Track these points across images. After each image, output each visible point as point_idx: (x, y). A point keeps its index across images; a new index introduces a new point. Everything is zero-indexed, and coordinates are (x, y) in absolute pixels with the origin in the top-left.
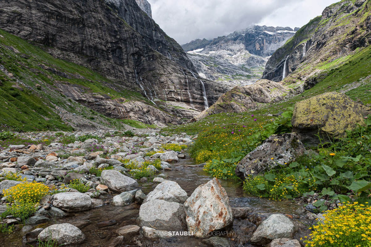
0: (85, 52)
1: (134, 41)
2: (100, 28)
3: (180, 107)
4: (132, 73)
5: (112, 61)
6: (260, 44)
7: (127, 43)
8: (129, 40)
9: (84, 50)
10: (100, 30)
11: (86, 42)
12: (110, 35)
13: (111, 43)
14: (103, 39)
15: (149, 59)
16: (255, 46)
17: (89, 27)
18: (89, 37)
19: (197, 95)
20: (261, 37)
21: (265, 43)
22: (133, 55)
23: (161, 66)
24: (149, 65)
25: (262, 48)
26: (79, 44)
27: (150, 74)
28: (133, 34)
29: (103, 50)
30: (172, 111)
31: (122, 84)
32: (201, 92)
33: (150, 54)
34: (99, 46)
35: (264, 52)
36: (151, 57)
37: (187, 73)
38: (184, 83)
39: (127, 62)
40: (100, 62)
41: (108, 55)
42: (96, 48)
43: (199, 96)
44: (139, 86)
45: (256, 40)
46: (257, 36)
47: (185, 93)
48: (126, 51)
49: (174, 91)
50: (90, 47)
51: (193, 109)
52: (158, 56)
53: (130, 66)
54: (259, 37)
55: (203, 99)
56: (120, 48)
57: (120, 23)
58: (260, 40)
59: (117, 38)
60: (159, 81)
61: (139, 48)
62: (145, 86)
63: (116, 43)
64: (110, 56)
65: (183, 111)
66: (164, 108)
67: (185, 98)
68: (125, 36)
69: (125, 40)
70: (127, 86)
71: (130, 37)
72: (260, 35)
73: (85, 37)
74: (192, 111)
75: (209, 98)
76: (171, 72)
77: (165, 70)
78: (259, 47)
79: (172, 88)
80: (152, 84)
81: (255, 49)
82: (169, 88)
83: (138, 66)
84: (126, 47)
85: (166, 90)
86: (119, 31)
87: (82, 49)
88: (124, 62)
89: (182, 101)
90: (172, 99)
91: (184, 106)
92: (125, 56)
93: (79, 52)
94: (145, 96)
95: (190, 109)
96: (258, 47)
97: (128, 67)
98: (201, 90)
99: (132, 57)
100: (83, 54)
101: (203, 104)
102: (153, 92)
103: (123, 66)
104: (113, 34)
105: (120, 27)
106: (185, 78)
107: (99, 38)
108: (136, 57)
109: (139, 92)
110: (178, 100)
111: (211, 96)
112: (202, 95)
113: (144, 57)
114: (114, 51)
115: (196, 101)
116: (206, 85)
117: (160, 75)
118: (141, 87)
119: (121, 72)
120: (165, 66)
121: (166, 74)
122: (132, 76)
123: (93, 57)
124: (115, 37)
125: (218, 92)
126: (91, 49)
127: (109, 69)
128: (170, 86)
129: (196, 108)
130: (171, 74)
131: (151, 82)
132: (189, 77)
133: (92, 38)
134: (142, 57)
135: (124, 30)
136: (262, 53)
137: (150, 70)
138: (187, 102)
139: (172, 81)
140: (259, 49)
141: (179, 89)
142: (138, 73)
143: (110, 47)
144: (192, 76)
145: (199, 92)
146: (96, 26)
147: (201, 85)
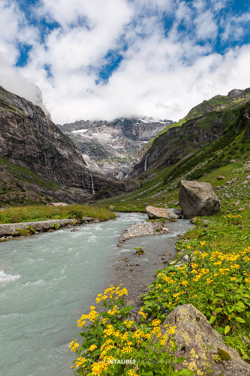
0: (26, 159)
1: (51, 150)
2: (33, 144)
3: (79, 191)
4: (50, 170)
5: (40, 164)
6: (136, 130)
7: (47, 152)
8: (48, 150)
9: (26, 158)
10: (33, 146)
11: (27, 154)
12: (38, 148)
13: (39, 153)
14: (35, 151)
15: (59, 160)
16: (132, 131)
17: (28, 144)
18: (28, 150)
19: (88, 184)
20: (137, 125)
21: (140, 130)
22: (50, 159)
23: (66, 165)
24: (59, 165)
25: (137, 134)
26: (23, 155)
27: (60, 170)
28: (50, 146)
29: (35, 158)
30: (74, 194)
31: (46, 178)
32: (91, 182)
33: (60, 157)
34: (33, 156)
35: (139, 138)
36: (60, 159)
37: (82, 170)
38: (81, 176)
39: (47, 163)
40: (33, 165)
41: (37, 160)
42: (31, 157)
43: (89, 184)
44: (54, 178)
45: (133, 126)
46: (134, 122)
47: (81, 182)
48: (47, 157)
49: (74, 181)
50: (29, 156)
51: (86, 192)
52: (65, 159)
53: (49, 166)
54: (135, 124)
55: (91, 186)
56: (43, 155)
57: (43, 140)
58: (136, 126)
59: (42, 149)
60: (65, 174)
61: (54, 155)
62: (57, 178)
63: (42, 152)
64: (38, 161)
65: (80, 193)
66: (70, 192)
67: (81, 185)
68: (46, 147)
69: (46, 150)
70: (48, 179)
71: (49, 148)
72: (137, 122)
73: (26, 150)
74: (85, 193)
75: (95, 186)
76: (73, 169)
77: (69, 167)
78: (136, 133)
79: (73, 179)
80: (61, 176)
81: (132, 134)
82: (71, 179)
83: (52, 165)
84: (47, 154)
85: (70, 180)
86: (43, 144)
87: (25, 158)
88: (46, 164)
89: (79, 187)
90: (73, 186)
91: (81, 190)
92: (46, 160)
93: (23, 160)
94: (58, 184)
95: (84, 192)
96: (134, 133)
97: (48, 167)
98: (91, 180)
99: (49, 160)
100: (25, 160)
101: (91, 189)
102: (62, 181)
103: (45, 166)
104: (40, 147)
105: (43, 142)
106: (81, 173)
107: (33, 150)
108: (52, 160)
109: (55, 182)
110: (77, 187)
111: (96, 184)
112: (91, 183)
113: (56, 159)
114: (40, 158)
115: (87, 187)
116: (94, 177)
117: (66, 171)
118: (55, 178)
119: (45, 170)
120: (69, 165)
121: (69, 171)
122: (50, 172)
123: (30, 162)
124: (41, 148)
125: (100, 182)
126: (29, 157)
127: (38, 169)
128: (72, 178)
129: (87, 191)
130: (73, 170)
131: (60, 175)
132: (84, 172)
133: (30, 151)
134: (55, 160)
135: (45, 143)
136: (138, 138)
137: (60, 168)
138: (82, 187)
139: (73, 175)
140: (135, 134)
141: (78, 180)
142: (53, 170)
143: (39, 156)
144: (85, 171)
145: (89, 182)
146: (31, 143)
147: (90, 177)
